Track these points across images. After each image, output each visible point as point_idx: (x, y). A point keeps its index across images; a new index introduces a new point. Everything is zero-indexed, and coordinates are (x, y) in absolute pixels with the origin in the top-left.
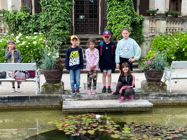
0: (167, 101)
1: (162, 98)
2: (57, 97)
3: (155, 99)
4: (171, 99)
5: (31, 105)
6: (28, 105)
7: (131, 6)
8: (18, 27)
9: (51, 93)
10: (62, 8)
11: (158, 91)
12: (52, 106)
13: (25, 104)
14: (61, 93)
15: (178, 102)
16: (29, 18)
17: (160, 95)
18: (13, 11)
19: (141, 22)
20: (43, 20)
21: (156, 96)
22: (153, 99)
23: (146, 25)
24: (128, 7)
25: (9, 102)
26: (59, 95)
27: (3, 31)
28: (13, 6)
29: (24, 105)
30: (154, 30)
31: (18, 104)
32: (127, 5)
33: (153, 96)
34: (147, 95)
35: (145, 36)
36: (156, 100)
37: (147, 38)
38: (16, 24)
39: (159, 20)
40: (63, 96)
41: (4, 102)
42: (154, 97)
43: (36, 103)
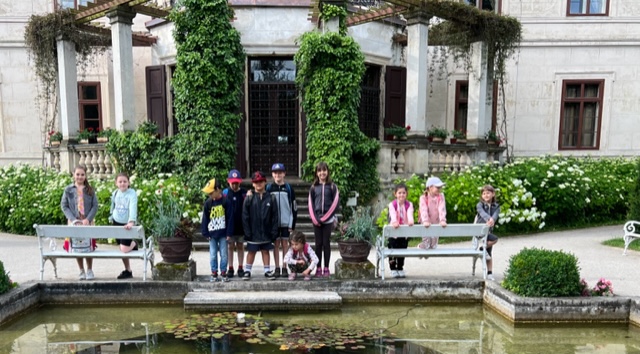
0: (374, 294)
1: (364, 290)
2: (179, 285)
3: (352, 290)
4: (380, 292)
5: (134, 298)
6: (129, 298)
7: (352, 121)
8: (134, 162)
9: (169, 280)
10: (217, 126)
11: (360, 277)
12: (170, 301)
13: (124, 296)
14: (187, 280)
15: (393, 297)
16: (155, 145)
17: (360, 285)
18: (125, 131)
19: (374, 153)
20: (180, 149)
21: (354, 285)
22: (348, 290)
23: (383, 159)
24: (346, 123)
25: (95, 292)
26: (183, 282)
27: (108, 170)
28: (125, 123)
29: (122, 299)
30: (403, 168)
31: (112, 297)
32: (344, 120)
33: (348, 285)
34: (338, 284)
35: (382, 180)
36: (354, 293)
37: (386, 184)
38: (130, 157)
39: (412, 148)
40: (190, 283)
41: (87, 293)
42: (350, 288)
43: (141, 296)
